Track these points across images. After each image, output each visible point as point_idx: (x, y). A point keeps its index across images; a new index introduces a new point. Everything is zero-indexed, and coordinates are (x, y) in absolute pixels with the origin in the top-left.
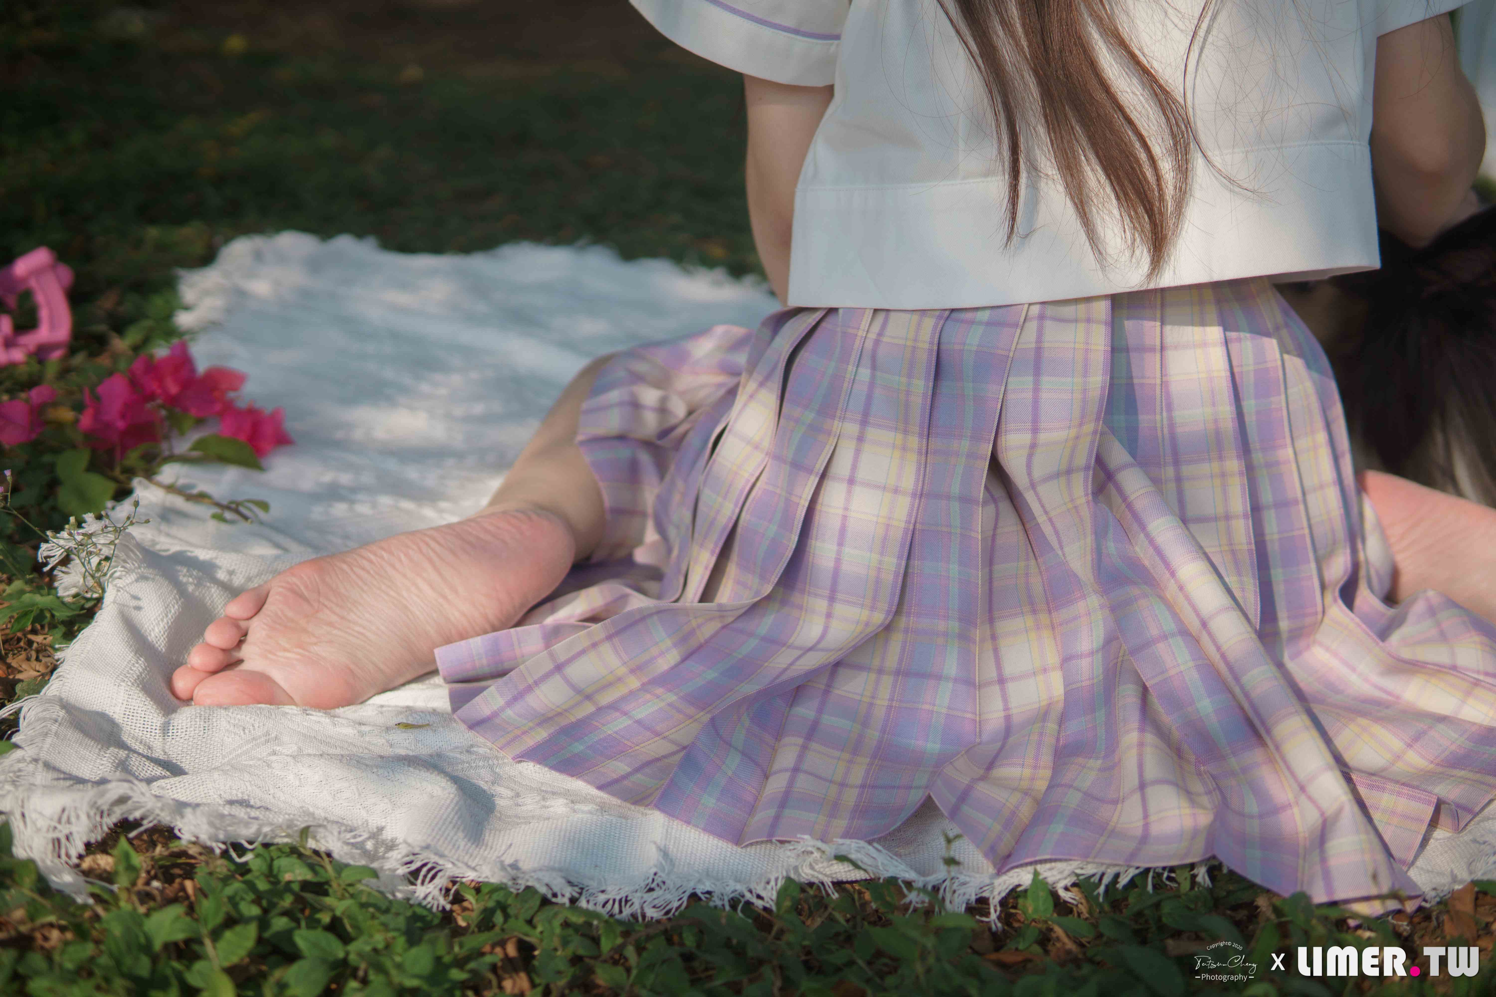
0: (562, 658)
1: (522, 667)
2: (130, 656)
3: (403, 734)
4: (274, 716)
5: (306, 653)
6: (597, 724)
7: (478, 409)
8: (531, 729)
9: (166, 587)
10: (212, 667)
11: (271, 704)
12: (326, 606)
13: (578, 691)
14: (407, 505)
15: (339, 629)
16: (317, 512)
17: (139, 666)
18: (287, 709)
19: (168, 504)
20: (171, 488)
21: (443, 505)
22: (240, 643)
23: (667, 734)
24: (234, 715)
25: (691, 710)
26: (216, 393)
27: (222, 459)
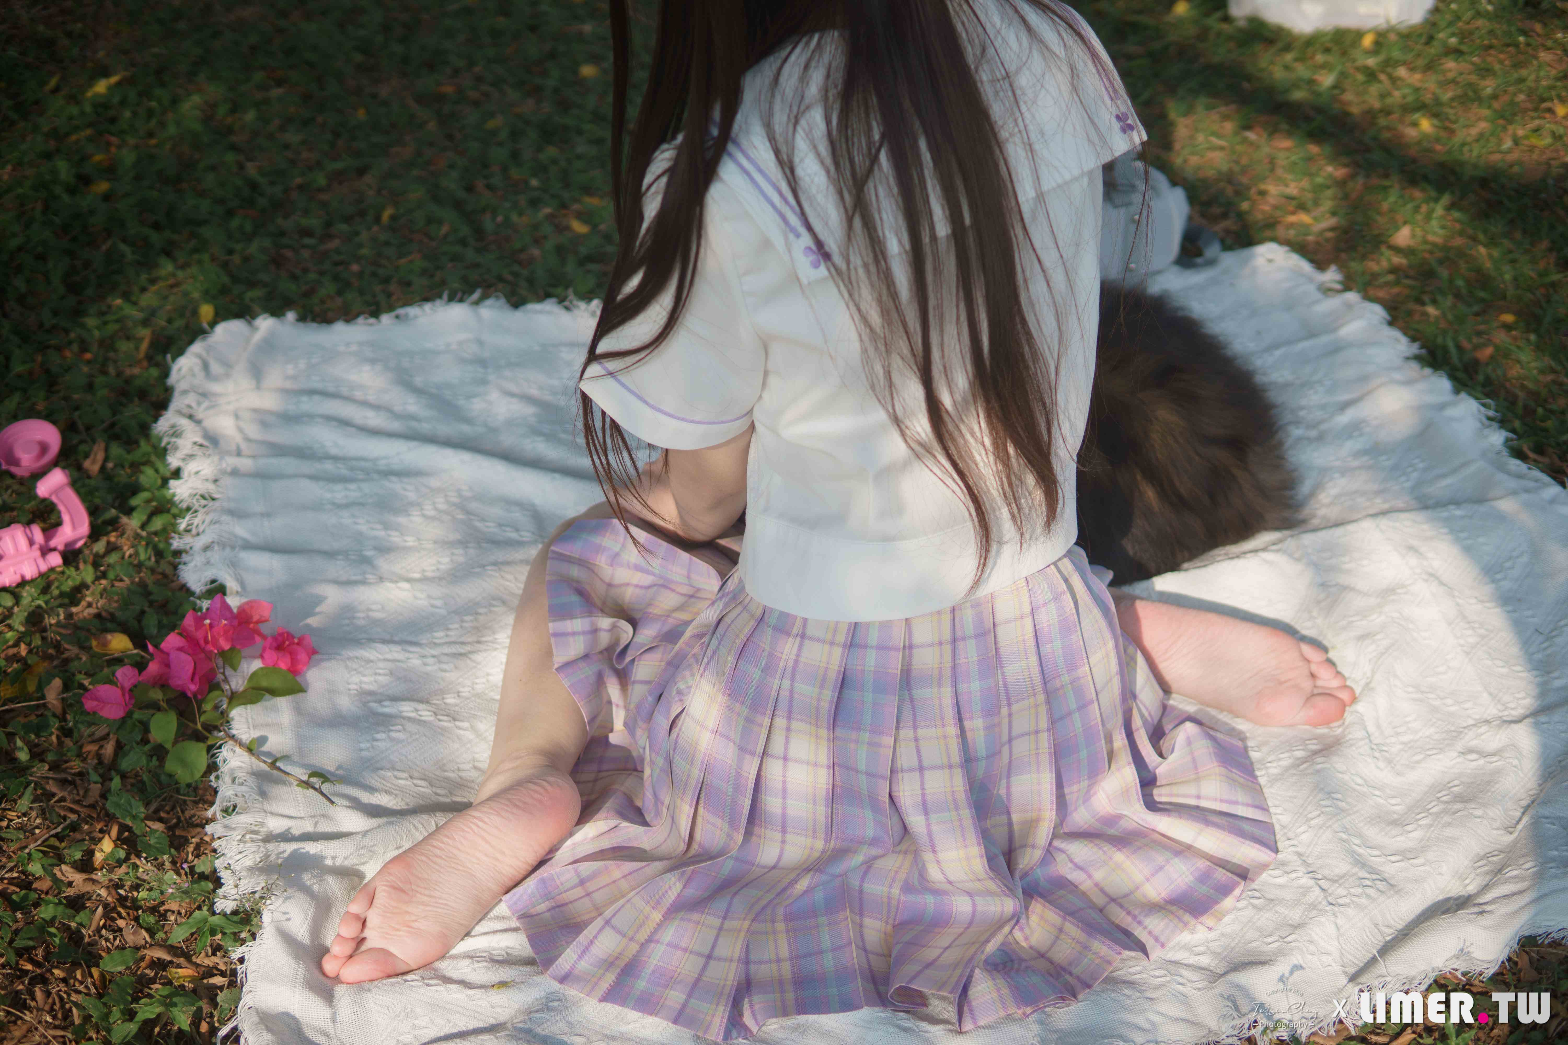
0: (609, 916)
2: (293, 963)
3: (499, 995)
5: (412, 930)
8: (603, 975)
10: (348, 954)
11: (397, 975)
12: (417, 892)
13: (625, 936)
15: (431, 906)
17: (301, 970)
20: (248, 747)
22: (363, 928)
24: (377, 996)
26: (252, 626)
27: (274, 692)
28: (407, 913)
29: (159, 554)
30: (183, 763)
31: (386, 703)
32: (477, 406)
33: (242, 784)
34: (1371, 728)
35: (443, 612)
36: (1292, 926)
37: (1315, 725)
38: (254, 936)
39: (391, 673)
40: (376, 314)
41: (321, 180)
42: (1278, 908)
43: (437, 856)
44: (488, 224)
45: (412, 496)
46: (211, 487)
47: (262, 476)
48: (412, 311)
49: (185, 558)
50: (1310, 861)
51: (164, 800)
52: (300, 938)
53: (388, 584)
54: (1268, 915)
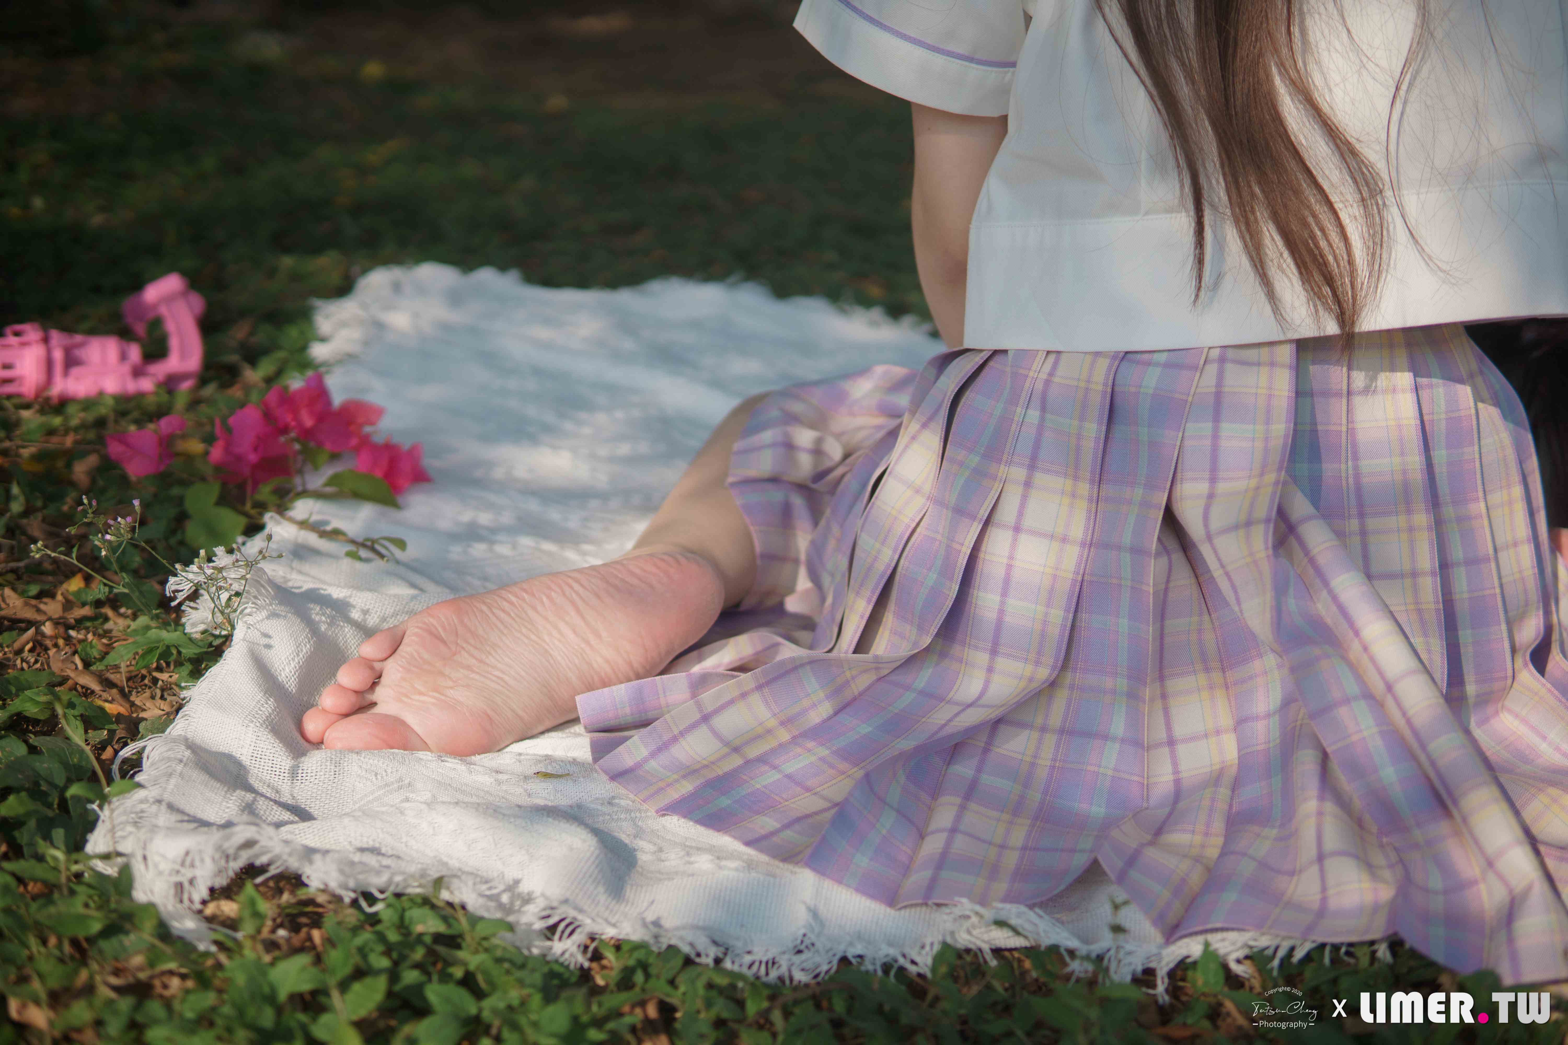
0: (710, 709)
1: (667, 716)
2: (260, 696)
3: (542, 784)
4: (407, 762)
5: (443, 698)
6: (745, 777)
7: (624, 449)
8: (677, 781)
9: (297, 624)
10: (344, 710)
11: (405, 750)
12: (463, 648)
13: (727, 744)
14: (549, 546)
15: (478, 673)
16: (456, 552)
17: (269, 706)
18: (421, 754)
19: (300, 540)
20: (303, 524)
21: (586, 547)
22: (374, 685)
23: (818, 789)
24: (367, 760)
25: (843, 766)
27: (360, 497)
28: (443, 674)
52: (282, 677)
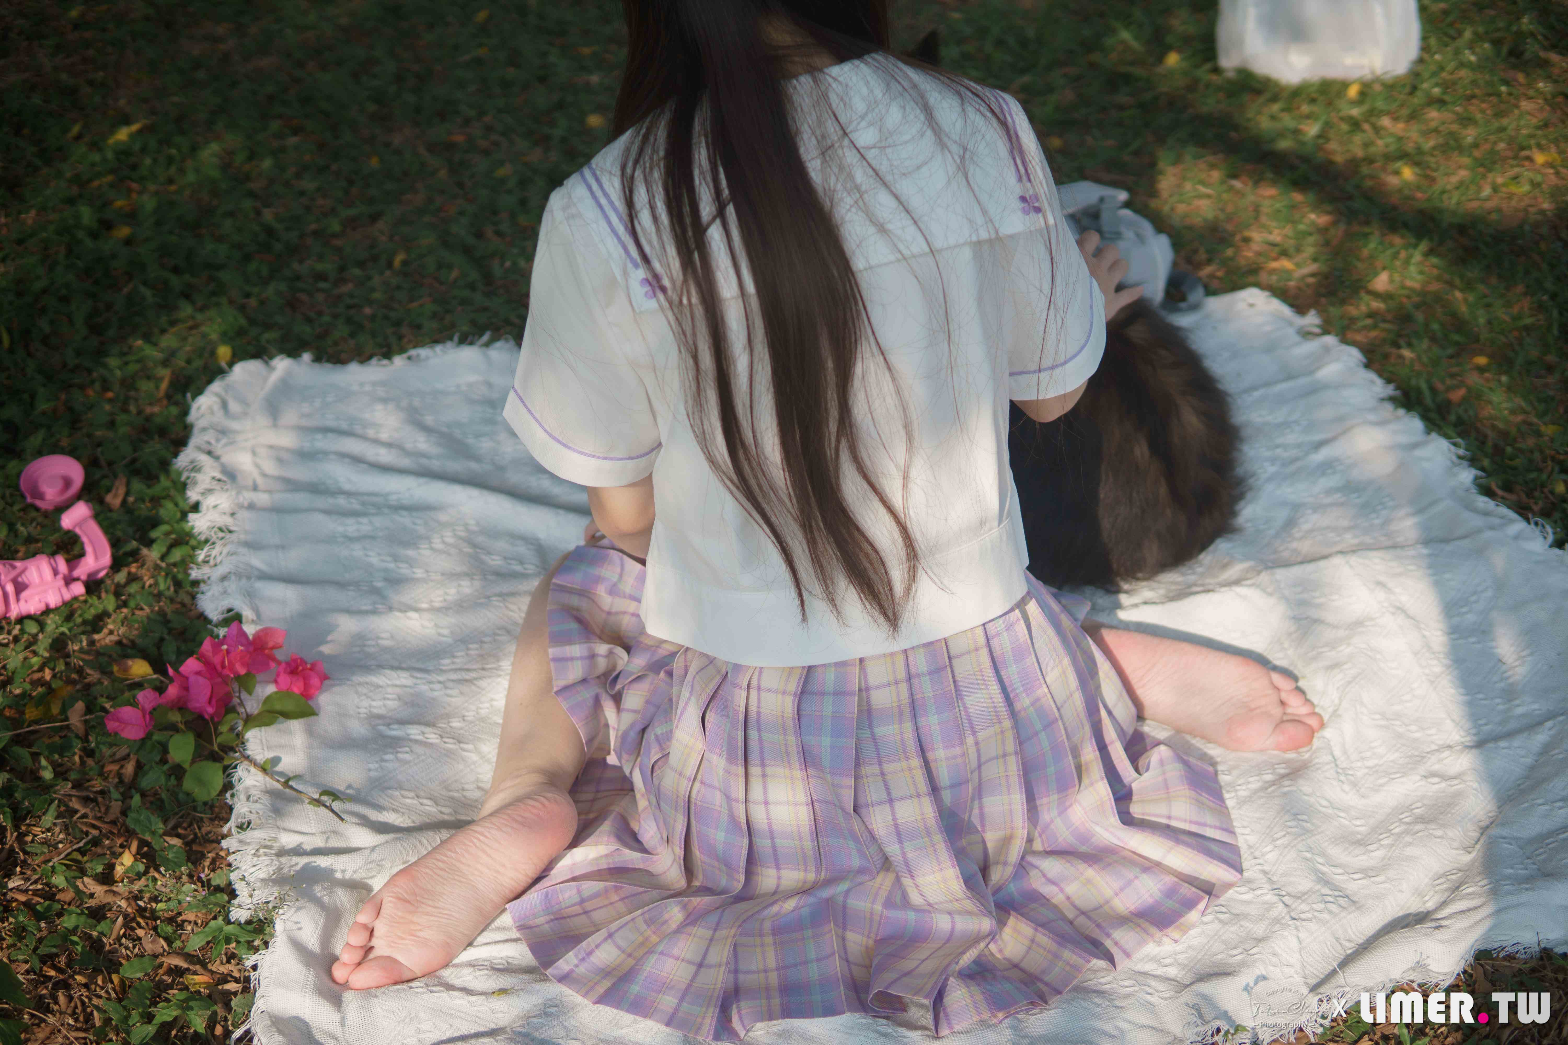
0: (613, 930)
3: (498, 1002)
4: (409, 998)
5: (415, 938)
8: (599, 981)
10: (356, 962)
11: (402, 982)
15: (434, 916)
20: (262, 767)
22: (371, 937)
24: (384, 1002)
26: (267, 651)
27: (287, 715)
28: (413, 922)
29: (178, 584)
30: (200, 782)
31: (395, 726)
32: (485, 445)
33: (256, 801)
34: (1337, 752)
35: (449, 640)
36: (1255, 939)
37: (1285, 751)
38: (266, 944)
39: (399, 698)
40: (388, 355)
41: (335, 226)
42: (1242, 923)
43: (441, 869)
44: (497, 269)
45: (421, 530)
46: (228, 521)
47: (277, 510)
48: (423, 352)
49: (203, 587)
50: (1275, 878)
51: (181, 817)
52: (310, 947)
53: (398, 614)
54: (1234, 929)
